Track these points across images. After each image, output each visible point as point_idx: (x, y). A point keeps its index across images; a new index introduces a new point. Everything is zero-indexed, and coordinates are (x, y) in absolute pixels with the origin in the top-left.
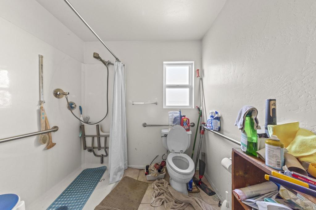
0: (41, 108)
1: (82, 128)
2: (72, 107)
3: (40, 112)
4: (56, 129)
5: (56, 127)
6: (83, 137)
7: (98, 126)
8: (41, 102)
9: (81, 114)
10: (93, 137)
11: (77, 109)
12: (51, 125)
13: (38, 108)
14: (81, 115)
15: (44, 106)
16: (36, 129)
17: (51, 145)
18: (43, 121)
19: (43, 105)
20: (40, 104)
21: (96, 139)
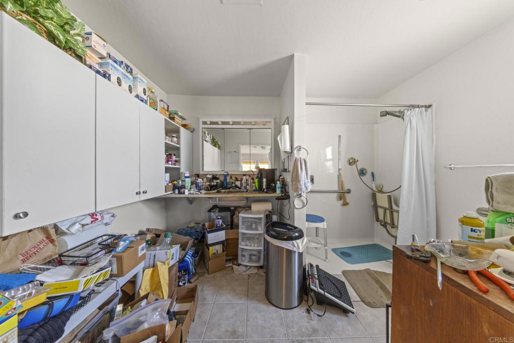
0: (340, 173)
1: (374, 197)
2: (363, 173)
3: (339, 176)
4: (349, 192)
5: (349, 190)
6: (376, 207)
7: (390, 197)
8: (339, 170)
9: (374, 180)
10: (385, 210)
11: (369, 176)
12: (346, 187)
13: (338, 173)
14: (373, 182)
15: (342, 172)
16: (336, 188)
17: (345, 204)
18: (340, 183)
19: (340, 172)
20: (339, 171)
21: (388, 212)
